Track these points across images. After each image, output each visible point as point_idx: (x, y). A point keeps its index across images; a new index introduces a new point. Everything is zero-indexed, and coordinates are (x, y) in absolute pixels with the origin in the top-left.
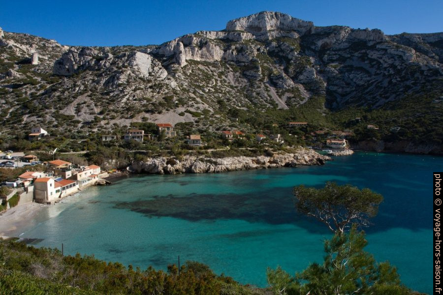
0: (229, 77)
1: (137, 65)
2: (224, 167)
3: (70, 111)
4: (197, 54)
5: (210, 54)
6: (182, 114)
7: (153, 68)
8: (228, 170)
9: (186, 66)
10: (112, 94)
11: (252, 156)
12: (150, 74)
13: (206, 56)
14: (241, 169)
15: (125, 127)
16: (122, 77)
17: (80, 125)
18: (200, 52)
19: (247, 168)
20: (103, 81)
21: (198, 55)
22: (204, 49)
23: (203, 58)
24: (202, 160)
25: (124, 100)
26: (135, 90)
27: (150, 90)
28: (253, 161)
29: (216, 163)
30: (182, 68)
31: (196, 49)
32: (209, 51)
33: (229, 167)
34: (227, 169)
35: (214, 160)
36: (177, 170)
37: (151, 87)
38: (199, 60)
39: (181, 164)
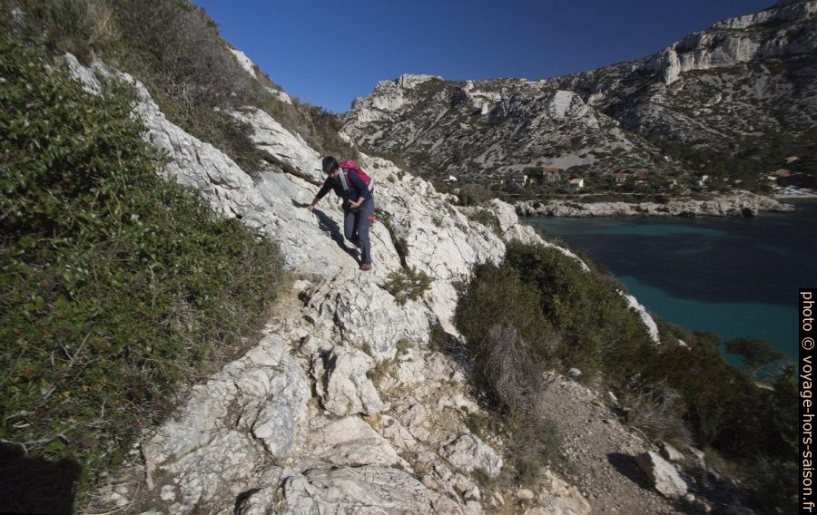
0: (757, 86)
1: (554, 106)
2: (587, 212)
3: (480, 159)
4: (704, 60)
5: (730, 55)
6: (583, 156)
7: (571, 107)
8: (592, 216)
9: (675, 82)
10: (520, 140)
11: (633, 203)
12: (566, 114)
13: (722, 59)
14: (610, 216)
15: (518, 172)
16: (533, 122)
17: (482, 172)
18: (710, 55)
19: (620, 216)
20: (518, 127)
21: (707, 61)
22: (718, 50)
23: (715, 62)
24: (567, 205)
25: (530, 145)
26: (543, 134)
27: (559, 132)
28: (632, 207)
29: (580, 208)
30: (667, 87)
31: (704, 52)
32: (726, 50)
33: (594, 213)
34: (591, 214)
35: (580, 204)
36: (539, 213)
37: (560, 130)
38: (706, 67)
39: (545, 208)
